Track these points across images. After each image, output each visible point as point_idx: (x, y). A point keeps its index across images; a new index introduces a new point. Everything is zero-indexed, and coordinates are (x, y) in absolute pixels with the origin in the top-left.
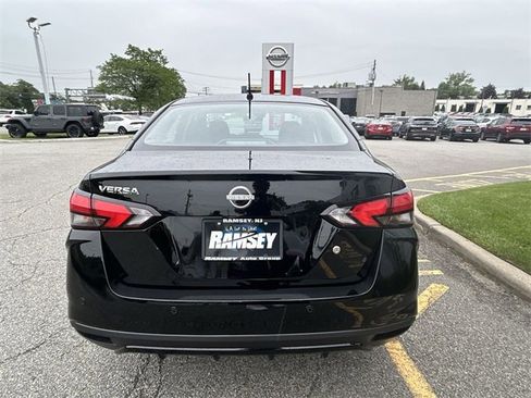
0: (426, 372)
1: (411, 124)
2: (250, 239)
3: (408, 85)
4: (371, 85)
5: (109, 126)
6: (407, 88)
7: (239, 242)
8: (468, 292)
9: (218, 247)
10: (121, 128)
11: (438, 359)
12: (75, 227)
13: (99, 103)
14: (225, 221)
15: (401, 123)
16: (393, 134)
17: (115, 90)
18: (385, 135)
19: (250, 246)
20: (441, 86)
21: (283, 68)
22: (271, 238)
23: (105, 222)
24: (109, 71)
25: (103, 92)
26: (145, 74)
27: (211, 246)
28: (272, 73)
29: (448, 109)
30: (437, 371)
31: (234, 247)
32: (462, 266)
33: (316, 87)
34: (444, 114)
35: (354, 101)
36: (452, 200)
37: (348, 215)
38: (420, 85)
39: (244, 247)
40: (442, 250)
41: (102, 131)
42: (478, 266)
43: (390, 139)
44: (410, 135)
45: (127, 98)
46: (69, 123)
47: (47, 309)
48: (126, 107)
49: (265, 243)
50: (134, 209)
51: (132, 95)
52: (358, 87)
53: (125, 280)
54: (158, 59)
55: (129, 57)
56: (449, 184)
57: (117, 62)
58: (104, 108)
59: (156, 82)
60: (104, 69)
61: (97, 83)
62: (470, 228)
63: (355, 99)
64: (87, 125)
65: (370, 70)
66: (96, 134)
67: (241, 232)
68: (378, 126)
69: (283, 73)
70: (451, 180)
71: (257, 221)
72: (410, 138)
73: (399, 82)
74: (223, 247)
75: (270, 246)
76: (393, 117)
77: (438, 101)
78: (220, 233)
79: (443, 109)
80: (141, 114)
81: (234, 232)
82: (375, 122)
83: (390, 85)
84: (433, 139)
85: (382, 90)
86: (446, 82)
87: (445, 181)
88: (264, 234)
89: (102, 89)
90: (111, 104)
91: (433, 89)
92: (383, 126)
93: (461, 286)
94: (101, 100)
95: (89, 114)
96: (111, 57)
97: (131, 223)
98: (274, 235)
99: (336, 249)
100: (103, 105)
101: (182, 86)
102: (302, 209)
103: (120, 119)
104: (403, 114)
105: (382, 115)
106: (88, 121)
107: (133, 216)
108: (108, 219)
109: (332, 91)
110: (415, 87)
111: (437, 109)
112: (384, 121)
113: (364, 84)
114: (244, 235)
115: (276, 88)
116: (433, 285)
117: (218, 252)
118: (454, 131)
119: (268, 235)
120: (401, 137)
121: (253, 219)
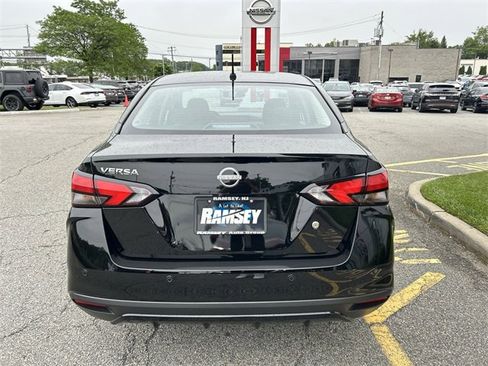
0: (410, 352)
1: (425, 93)
2: (237, 215)
3: (425, 42)
4: (378, 42)
5: (55, 96)
6: (423, 45)
7: (228, 218)
8: (465, 280)
9: (209, 222)
10: (69, 99)
11: (424, 341)
12: (76, 206)
13: (37, 66)
14: (215, 199)
15: (413, 90)
16: (404, 105)
17: (59, 50)
18: (393, 106)
19: (237, 222)
20: (467, 42)
21: (267, 25)
22: (256, 214)
23: (107, 201)
24: (52, 28)
25: (44, 52)
26: (96, 31)
27: (203, 222)
28: (254, 31)
29: (476, 71)
30: (421, 351)
31: (223, 222)
32: (464, 255)
33: (309, 46)
34: (471, 78)
35: (355, 63)
36: (461, 184)
37: (325, 193)
38: (440, 41)
39: (232, 222)
40: (443, 238)
41: (46, 102)
42: (481, 254)
43: (400, 111)
44: (425, 105)
45: (74, 60)
46: (7, 93)
47: (22, 297)
48: (71, 72)
49: (251, 219)
50: (135, 188)
51: (81, 56)
52: (361, 45)
53: (122, 253)
54: (113, 13)
55: (75, 10)
56: (464, 166)
57: (60, 16)
58: (44, 73)
59: (110, 41)
60: (46, 25)
61: (36, 42)
62: (475, 214)
63: (358, 60)
64: (28, 96)
65: (376, 24)
66: (38, 106)
67: (229, 208)
68: (384, 95)
69: (268, 31)
70: (466, 161)
71: (243, 198)
72: (424, 110)
73: (413, 38)
74: (214, 222)
75: (255, 221)
76: (404, 83)
77: (463, 62)
78: (210, 210)
79: (470, 72)
80: (92, 81)
81: (222, 209)
82: (380, 90)
83: (402, 41)
84: (454, 111)
85: (391, 48)
86: (473, 37)
87: (460, 162)
88: (250, 211)
89: (42, 50)
90: (52, 67)
91: (457, 47)
92: (391, 95)
93: (459, 274)
94: (39, 62)
95: (31, 82)
96: (53, 10)
97: (131, 201)
98: (259, 211)
99: (315, 225)
100: (43, 68)
101: (143, 46)
102: (286, 189)
103: (68, 88)
104: (418, 79)
105: (392, 80)
106: (29, 90)
107: (133, 194)
108: (110, 197)
109: (329, 51)
110: (434, 45)
111: (462, 71)
112: (393, 89)
113: (370, 41)
114: (232, 211)
115: (259, 47)
116: (428, 274)
117: (208, 227)
118: (480, 100)
119: (254, 211)
120: (414, 108)
121: (240, 197)
